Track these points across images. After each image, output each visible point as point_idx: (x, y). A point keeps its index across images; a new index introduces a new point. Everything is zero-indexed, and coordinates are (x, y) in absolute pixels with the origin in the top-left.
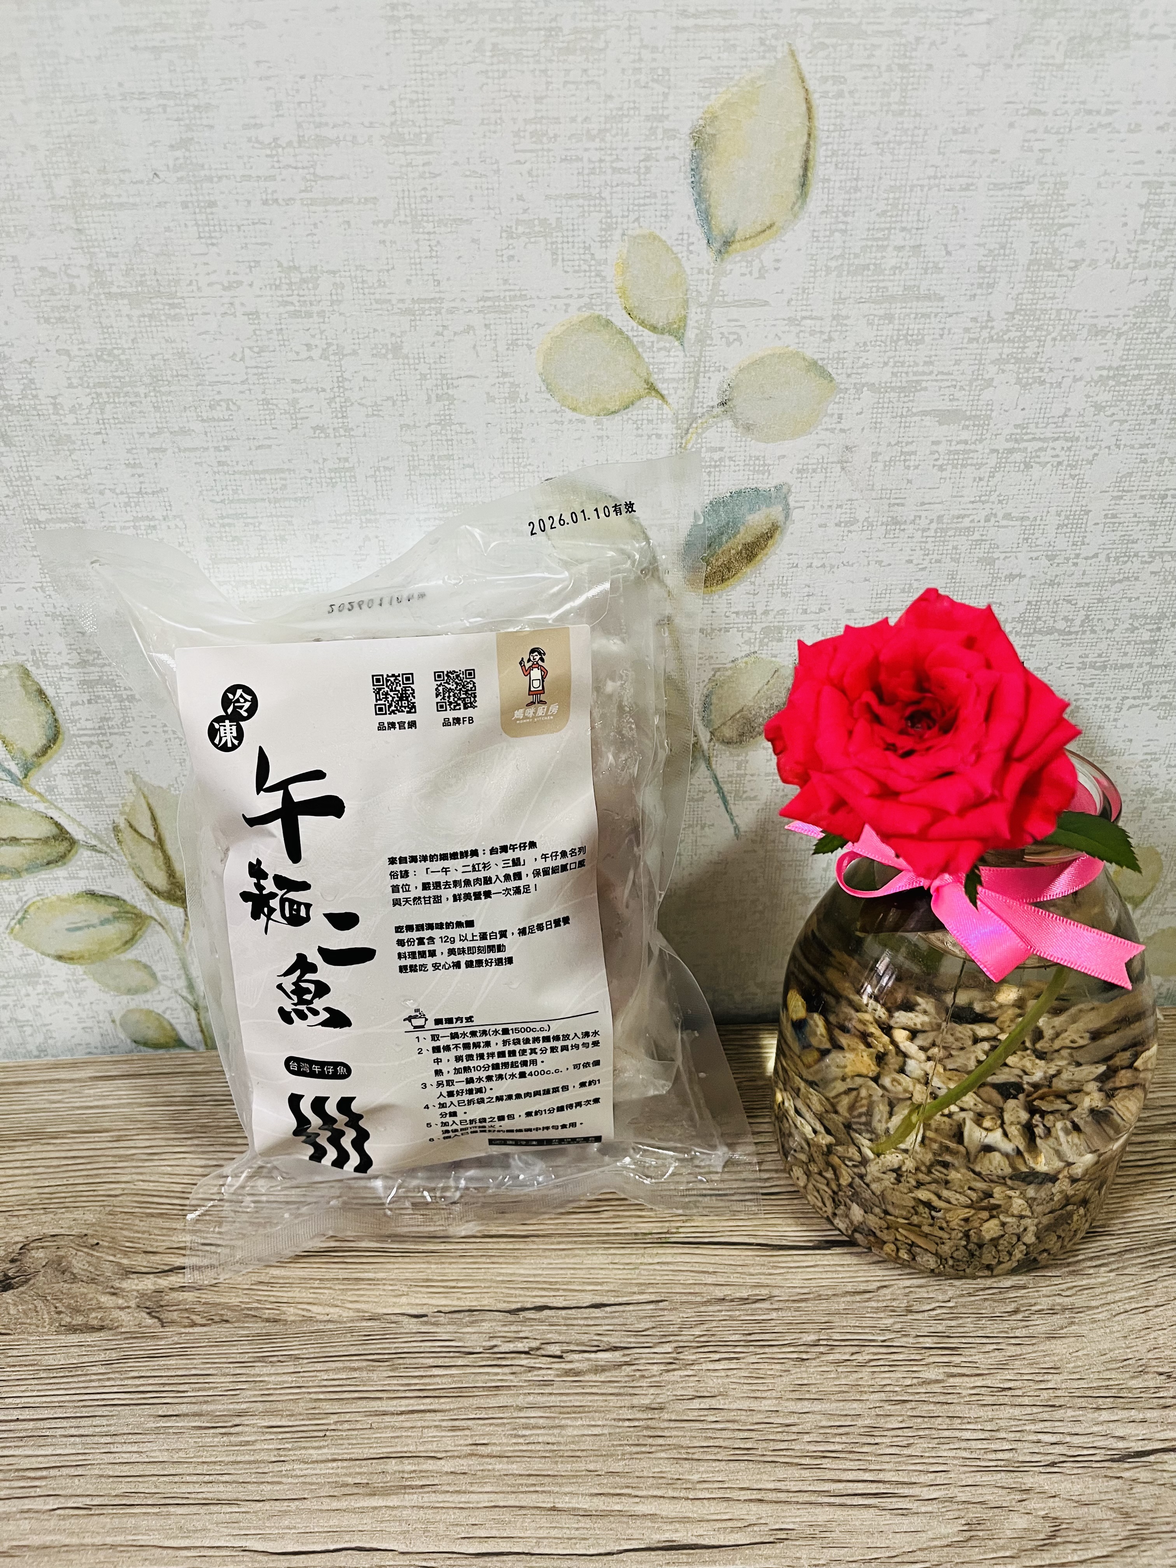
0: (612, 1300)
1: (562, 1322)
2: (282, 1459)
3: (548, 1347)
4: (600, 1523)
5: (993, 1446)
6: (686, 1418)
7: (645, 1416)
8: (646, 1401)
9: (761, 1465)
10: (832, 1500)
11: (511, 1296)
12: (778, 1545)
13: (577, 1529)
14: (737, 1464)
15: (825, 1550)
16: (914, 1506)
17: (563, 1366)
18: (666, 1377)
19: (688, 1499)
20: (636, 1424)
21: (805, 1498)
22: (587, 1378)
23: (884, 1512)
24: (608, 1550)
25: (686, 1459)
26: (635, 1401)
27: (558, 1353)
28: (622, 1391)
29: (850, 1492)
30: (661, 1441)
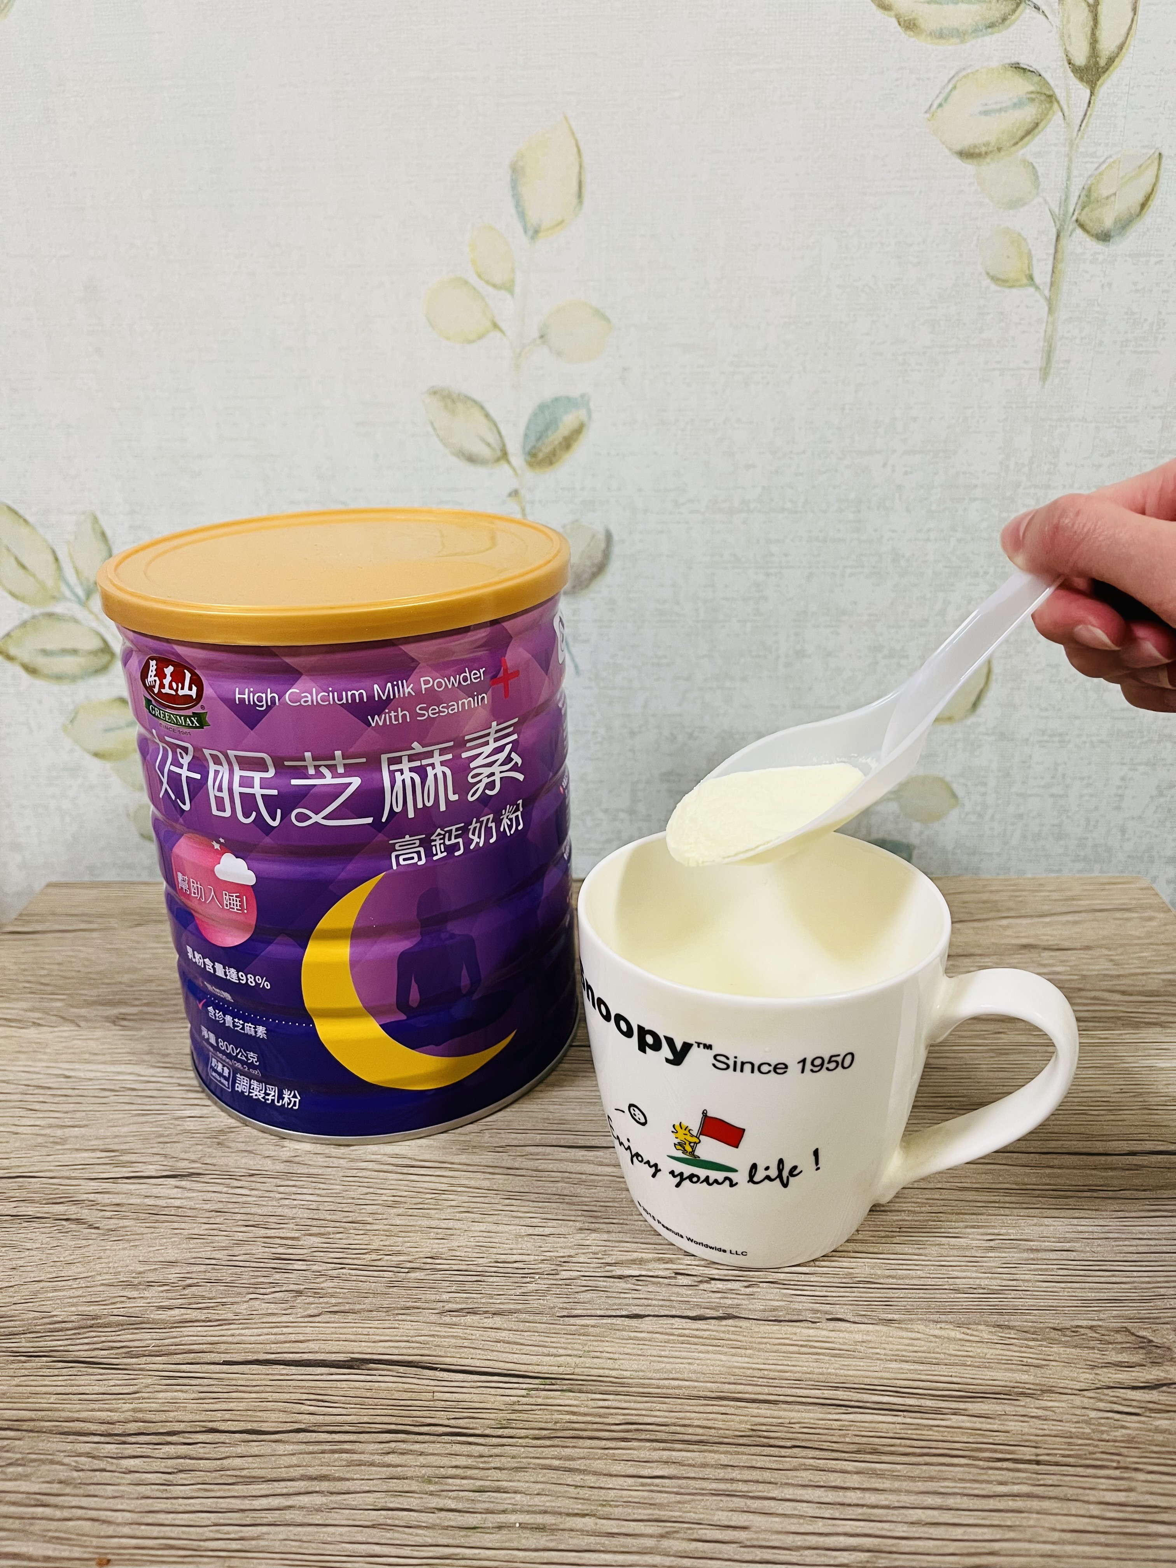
0: (619, 1321)
1: (674, 1304)
3: (690, 1283)
6: (559, 1222)
7: (597, 1226)
8: (594, 1236)
11: (734, 1333)
17: (674, 1267)
19: (570, 1173)
20: (606, 1221)
22: (651, 1256)
26: (605, 1236)
27: (679, 1277)
28: (617, 1244)
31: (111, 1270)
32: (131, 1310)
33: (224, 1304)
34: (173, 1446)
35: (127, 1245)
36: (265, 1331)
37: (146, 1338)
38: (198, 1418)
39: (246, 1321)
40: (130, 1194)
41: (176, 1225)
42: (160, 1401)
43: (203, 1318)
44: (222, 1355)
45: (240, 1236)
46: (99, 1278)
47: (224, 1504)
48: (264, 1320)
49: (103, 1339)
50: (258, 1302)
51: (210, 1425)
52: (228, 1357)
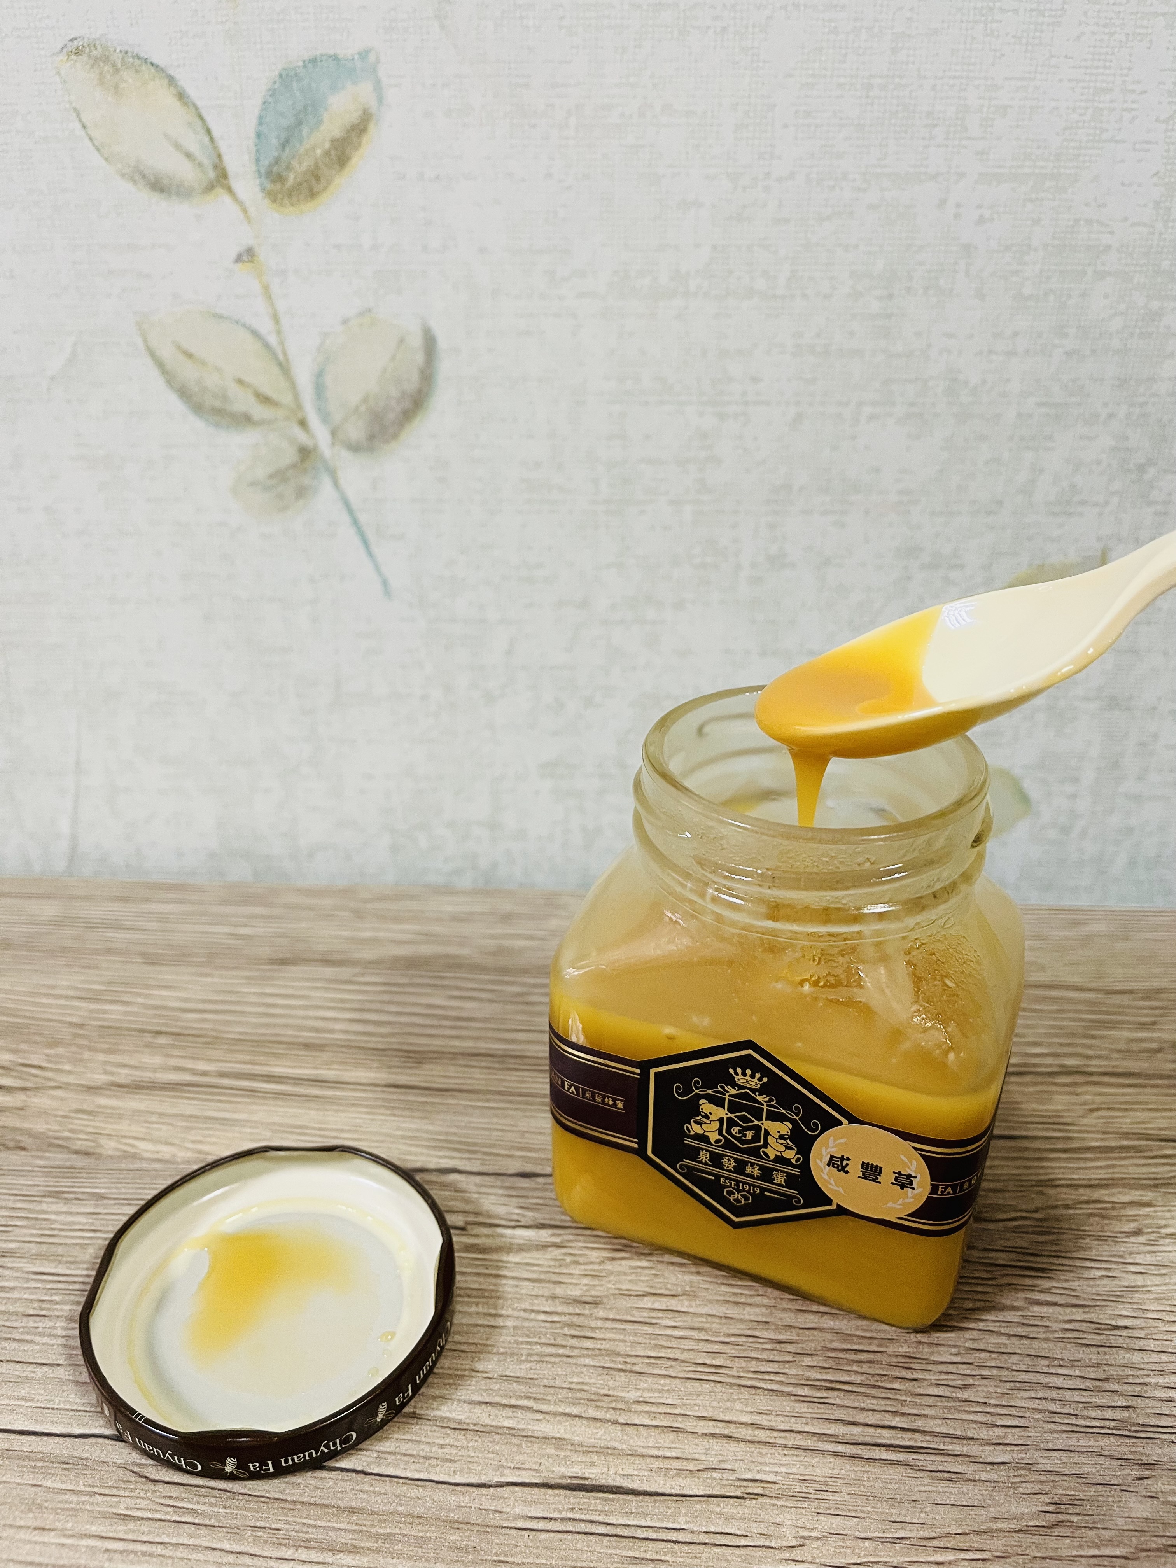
2: (43, 1313)
4: (478, 1442)
5: (1097, 1400)
6: (629, 1318)
7: (571, 1310)
8: (576, 1292)
9: (735, 1390)
10: (840, 1448)
12: (748, 1502)
13: (442, 1446)
14: (697, 1384)
15: (821, 1518)
16: (970, 1470)
18: (609, 1266)
19: (616, 1422)
20: (556, 1318)
21: (799, 1440)
23: (920, 1474)
24: (483, 1479)
25: (621, 1370)
26: (559, 1291)
28: (542, 1276)
29: (868, 1440)
30: (588, 1344)
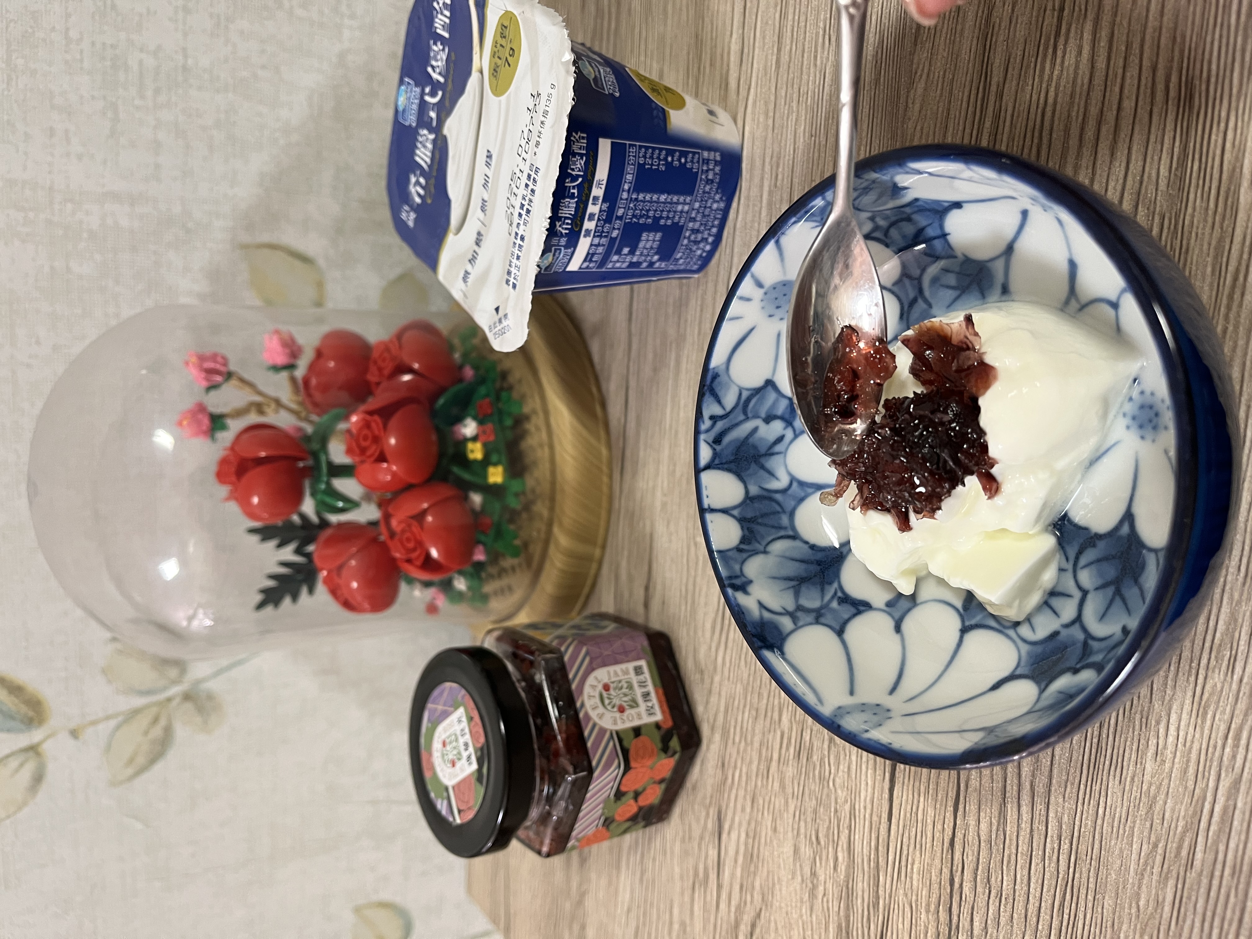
31: (799, 905)
32: (836, 896)
33: (836, 811)
34: (964, 883)
35: (777, 887)
36: (863, 777)
37: (861, 886)
38: (939, 854)
39: (854, 793)
40: (733, 875)
41: (763, 840)
42: (920, 886)
43: (847, 832)
44: (883, 821)
45: (776, 785)
46: (804, 917)
47: (1023, 847)
48: (854, 776)
49: (860, 925)
50: (837, 780)
51: (946, 845)
52: (885, 816)
